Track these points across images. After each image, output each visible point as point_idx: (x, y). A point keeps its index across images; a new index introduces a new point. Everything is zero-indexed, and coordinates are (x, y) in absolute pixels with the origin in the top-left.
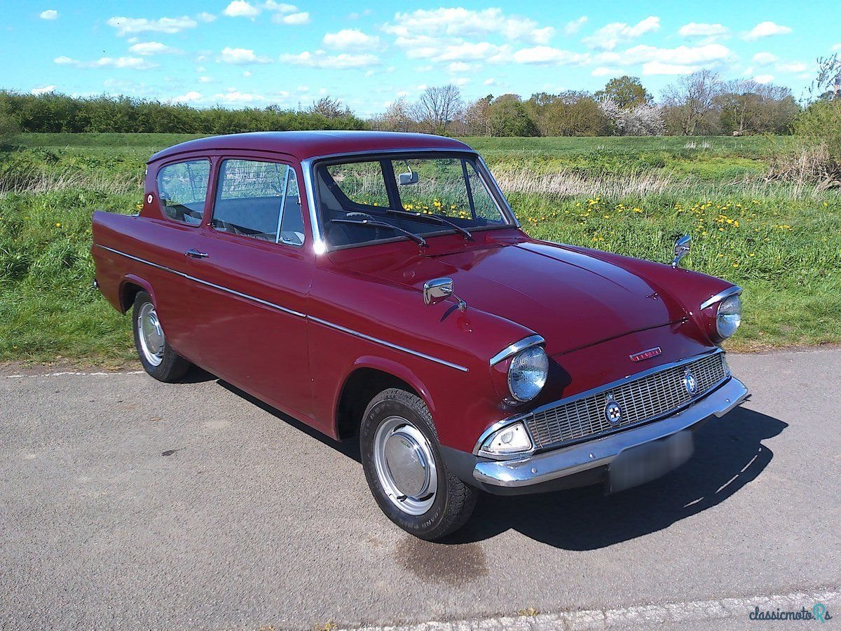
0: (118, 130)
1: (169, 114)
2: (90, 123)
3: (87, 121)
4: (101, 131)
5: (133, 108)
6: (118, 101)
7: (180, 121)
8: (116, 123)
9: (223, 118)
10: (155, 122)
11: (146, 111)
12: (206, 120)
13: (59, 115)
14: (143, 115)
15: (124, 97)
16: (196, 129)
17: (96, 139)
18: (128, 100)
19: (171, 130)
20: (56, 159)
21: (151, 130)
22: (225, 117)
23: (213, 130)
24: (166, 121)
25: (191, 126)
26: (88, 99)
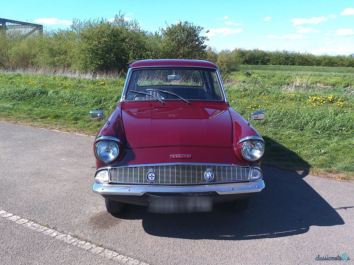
0: (280, 64)
1: (303, 58)
2: (270, 61)
3: (269, 60)
4: (273, 64)
5: (288, 55)
6: (282, 52)
7: (307, 60)
8: (280, 61)
9: (326, 59)
10: (296, 61)
11: (293, 56)
12: (319, 60)
13: (258, 58)
14: (291, 58)
15: (285, 51)
16: (314, 64)
17: (269, 67)
18: (287, 52)
19: (303, 64)
20: (250, 75)
21: (294, 64)
22: (328, 59)
23: (321, 65)
24: (301, 61)
25: (311, 63)
26: (271, 52)
